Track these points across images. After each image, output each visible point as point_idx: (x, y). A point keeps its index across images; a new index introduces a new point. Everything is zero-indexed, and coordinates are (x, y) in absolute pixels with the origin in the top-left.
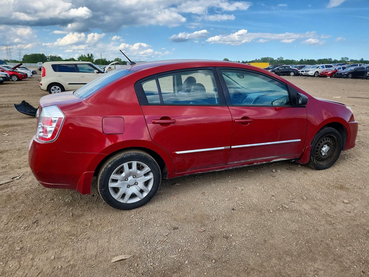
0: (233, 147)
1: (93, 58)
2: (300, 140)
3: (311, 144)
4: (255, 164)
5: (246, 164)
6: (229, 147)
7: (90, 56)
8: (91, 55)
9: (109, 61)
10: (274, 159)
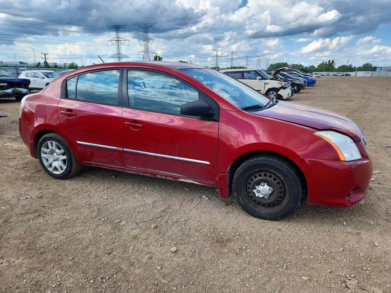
0: (125, 149)
1: (335, 64)
2: (208, 163)
3: (227, 174)
4: (158, 176)
5: (149, 173)
6: (121, 149)
7: (331, 62)
8: (333, 61)
9: (355, 67)
10: (181, 178)
